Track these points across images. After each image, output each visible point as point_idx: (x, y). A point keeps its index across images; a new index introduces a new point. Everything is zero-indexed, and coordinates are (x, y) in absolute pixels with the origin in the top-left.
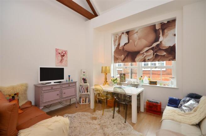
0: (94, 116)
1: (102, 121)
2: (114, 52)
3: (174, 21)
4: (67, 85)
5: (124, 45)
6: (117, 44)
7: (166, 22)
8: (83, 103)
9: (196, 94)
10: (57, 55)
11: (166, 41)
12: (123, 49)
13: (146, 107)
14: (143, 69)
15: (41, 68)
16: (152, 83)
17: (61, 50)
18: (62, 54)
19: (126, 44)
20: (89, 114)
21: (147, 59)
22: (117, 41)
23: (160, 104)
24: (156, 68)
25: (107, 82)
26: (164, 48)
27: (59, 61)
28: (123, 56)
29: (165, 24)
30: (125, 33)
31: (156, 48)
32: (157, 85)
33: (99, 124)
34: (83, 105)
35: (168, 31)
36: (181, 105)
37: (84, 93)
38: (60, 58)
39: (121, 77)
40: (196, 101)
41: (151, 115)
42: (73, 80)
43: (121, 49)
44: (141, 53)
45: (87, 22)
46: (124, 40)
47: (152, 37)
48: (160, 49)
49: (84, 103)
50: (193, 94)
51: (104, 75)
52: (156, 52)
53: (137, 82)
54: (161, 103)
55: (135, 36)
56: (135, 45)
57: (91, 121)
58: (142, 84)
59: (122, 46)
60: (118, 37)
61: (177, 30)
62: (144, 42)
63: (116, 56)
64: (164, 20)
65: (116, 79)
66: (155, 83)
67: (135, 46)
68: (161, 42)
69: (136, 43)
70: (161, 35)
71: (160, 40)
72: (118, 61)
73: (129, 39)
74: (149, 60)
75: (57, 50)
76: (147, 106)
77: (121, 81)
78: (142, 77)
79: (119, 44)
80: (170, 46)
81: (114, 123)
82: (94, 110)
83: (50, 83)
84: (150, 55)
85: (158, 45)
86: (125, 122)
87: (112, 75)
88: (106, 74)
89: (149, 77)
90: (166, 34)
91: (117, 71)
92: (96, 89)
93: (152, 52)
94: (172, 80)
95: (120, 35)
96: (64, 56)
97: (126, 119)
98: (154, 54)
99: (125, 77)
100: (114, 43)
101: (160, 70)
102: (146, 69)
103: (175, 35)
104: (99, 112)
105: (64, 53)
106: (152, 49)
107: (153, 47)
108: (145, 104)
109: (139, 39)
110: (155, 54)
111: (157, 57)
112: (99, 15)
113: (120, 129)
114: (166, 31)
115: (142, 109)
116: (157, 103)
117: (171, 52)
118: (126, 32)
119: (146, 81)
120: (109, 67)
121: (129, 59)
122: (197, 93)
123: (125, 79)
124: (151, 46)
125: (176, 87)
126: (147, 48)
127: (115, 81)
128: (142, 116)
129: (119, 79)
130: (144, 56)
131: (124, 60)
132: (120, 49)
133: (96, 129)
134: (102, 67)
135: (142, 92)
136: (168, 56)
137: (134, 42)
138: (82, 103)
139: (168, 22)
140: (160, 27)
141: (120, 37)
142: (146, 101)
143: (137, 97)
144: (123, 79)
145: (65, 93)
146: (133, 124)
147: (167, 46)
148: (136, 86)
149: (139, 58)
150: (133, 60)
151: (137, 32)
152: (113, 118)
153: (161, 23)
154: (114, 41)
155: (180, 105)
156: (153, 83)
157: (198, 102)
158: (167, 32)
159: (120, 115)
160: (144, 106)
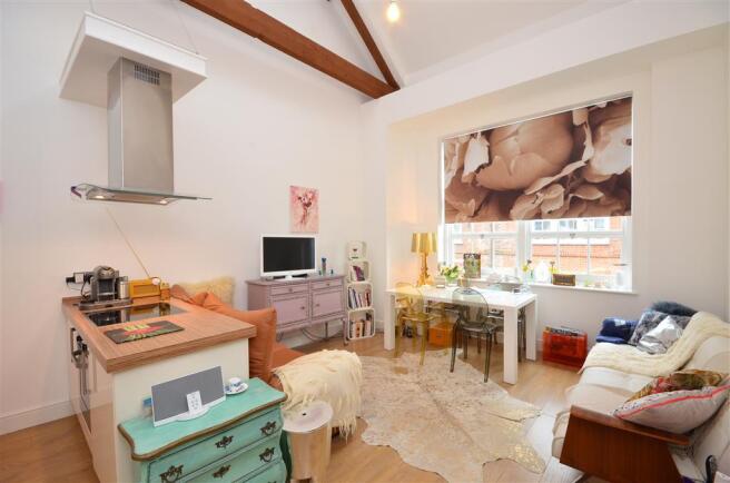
0: (398, 365)
1: (424, 378)
2: (446, 190)
3: (627, 101)
4: (324, 285)
5: (478, 171)
6: (455, 167)
7: (602, 104)
8: (358, 335)
9: (676, 305)
10: (293, 202)
11: (603, 160)
12: (474, 182)
13: (541, 349)
14: (534, 241)
15: (265, 239)
16: (559, 280)
17: (303, 189)
18: (306, 201)
19: (482, 167)
20: (385, 360)
21: (545, 210)
22: (456, 159)
23: (583, 338)
24: (573, 235)
25: (427, 276)
26: (597, 181)
27: (300, 219)
28: (473, 201)
29: (599, 109)
30: (479, 136)
31: (573, 180)
32: (576, 287)
33: (418, 383)
34: (358, 341)
35: (610, 130)
36: (640, 335)
37: (360, 309)
38: (301, 211)
39: (467, 264)
40: (678, 322)
41: (556, 367)
42: (335, 272)
43: (467, 184)
44: (529, 192)
45: (366, 104)
46: (477, 155)
47: (561, 147)
48: (585, 183)
49: (361, 337)
50: (668, 305)
51: (418, 256)
52: (573, 191)
53: (517, 278)
54: (586, 337)
55: (511, 144)
56: (509, 171)
57: (395, 376)
58: (532, 283)
59: (471, 173)
60: (458, 145)
61: (635, 126)
62: (538, 162)
63: (452, 203)
64: (599, 100)
65: (455, 270)
66: (570, 280)
67: (510, 174)
68: (588, 162)
69: (512, 165)
70: (588, 142)
71: (587, 155)
72: (457, 217)
73: (493, 153)
74: (551, 214)
75: (293, 189)
76: (546, 345)
77: (469, 274)
78: (529, 262)
79: (461, 169)
80: (614, 175)
81: (455, 380)
82: (396, 353)
83: (284, 277)
84: (556, 199)
85: (578, 172)
86: (486, 381)
87: (441, 259)
88: (426, 255)
89: (552, 263)
90: (603, 139)
91: (453, 247)
92: (399, 294)
93: (560, 190)
94: (619, 270)
95: (464, 141)
96: (308, 205)
97: (487, 373)
98: (566, 197)
99: (479, 264)
100: (446, 165)
101: (584, 241)
102: (541, 241)
103: (629, 142)
104: (412, 356)
105: (310, 196)
106: (562, 181)
107: (565, 177)
108: (541, 340)
109: (522, 153)
110: (571, 195)
111: (575, 206)
112: (404, 86)
113: (475, 393)
114: (602, 129)
115: (531, 353)
116: (576, 335)
117: (618, 193)
118: (483, 133)
119: (543, 274)
120: (433, 235)
121: (491, 209)
122: (678, 302)
123: (479, 269)
124: (559, 172)
125: (630, 291)
126: (548, 180)
127: (453, 275)
128: (531, 369)
129: (461, 269)
130: (538, 202)
131: (476, 213)
132: (463, 180)
133: (413, 391)
134: (415, 235)
135: (531, 304)
136: (609, 202)
137: (507, 160)
138: (354, 338)
139: (610, 104)
140: (585, 119)
141: (465, 147)
142: (544, 330)
143: (519, 318)
144: (474, 269)
145: (318, 305)
146: (507, 386)
147: (605, 174)
148: (514, 288)
149: (520, 207)
150: (505, 214)
151: (516, 133)
152: (452, 371)
153: (589, 108)
154: (445, 159)
155: (634, 336)
156: (564, 280)
157: (684, 326)
158: (606, 134)
159: (468, 365)
160: (537, 347)
